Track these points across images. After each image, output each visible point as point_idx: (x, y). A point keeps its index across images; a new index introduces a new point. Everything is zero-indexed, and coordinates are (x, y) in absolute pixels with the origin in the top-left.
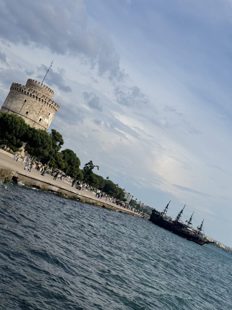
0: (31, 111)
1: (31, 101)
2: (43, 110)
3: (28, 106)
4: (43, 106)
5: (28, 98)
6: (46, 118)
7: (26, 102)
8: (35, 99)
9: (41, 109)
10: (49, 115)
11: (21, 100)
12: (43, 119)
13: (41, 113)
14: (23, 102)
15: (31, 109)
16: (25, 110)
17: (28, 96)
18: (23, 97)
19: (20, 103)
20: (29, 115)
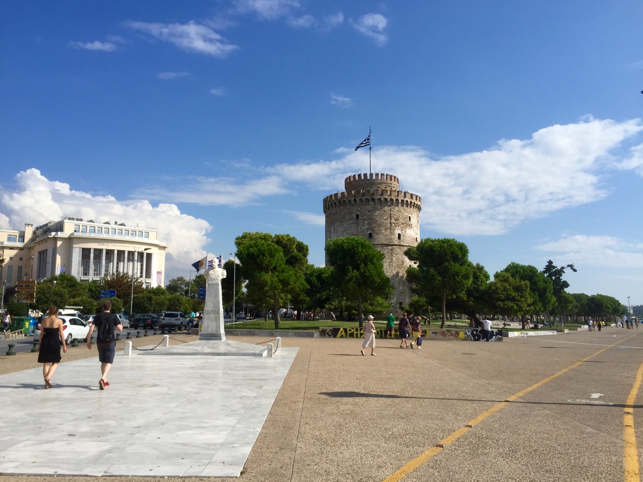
0: (376, 229)
1: (367, 212)
2: (394, 216)
3: (366, 222)
4: (392, 210)
5: (359, 209)
6: (407, 229)
7: (360, 218)
8: (372, 203)
9: (391, 216)
10: (410, 220)
11: (349, 218)
12: (403, 231)
13: (395, 224)
14: (354, 221)
15: (374, 225)
16: (364, 233)
17: (358, 206)
18: (351, 211)
19: (351, 225)
20: (375, 237)
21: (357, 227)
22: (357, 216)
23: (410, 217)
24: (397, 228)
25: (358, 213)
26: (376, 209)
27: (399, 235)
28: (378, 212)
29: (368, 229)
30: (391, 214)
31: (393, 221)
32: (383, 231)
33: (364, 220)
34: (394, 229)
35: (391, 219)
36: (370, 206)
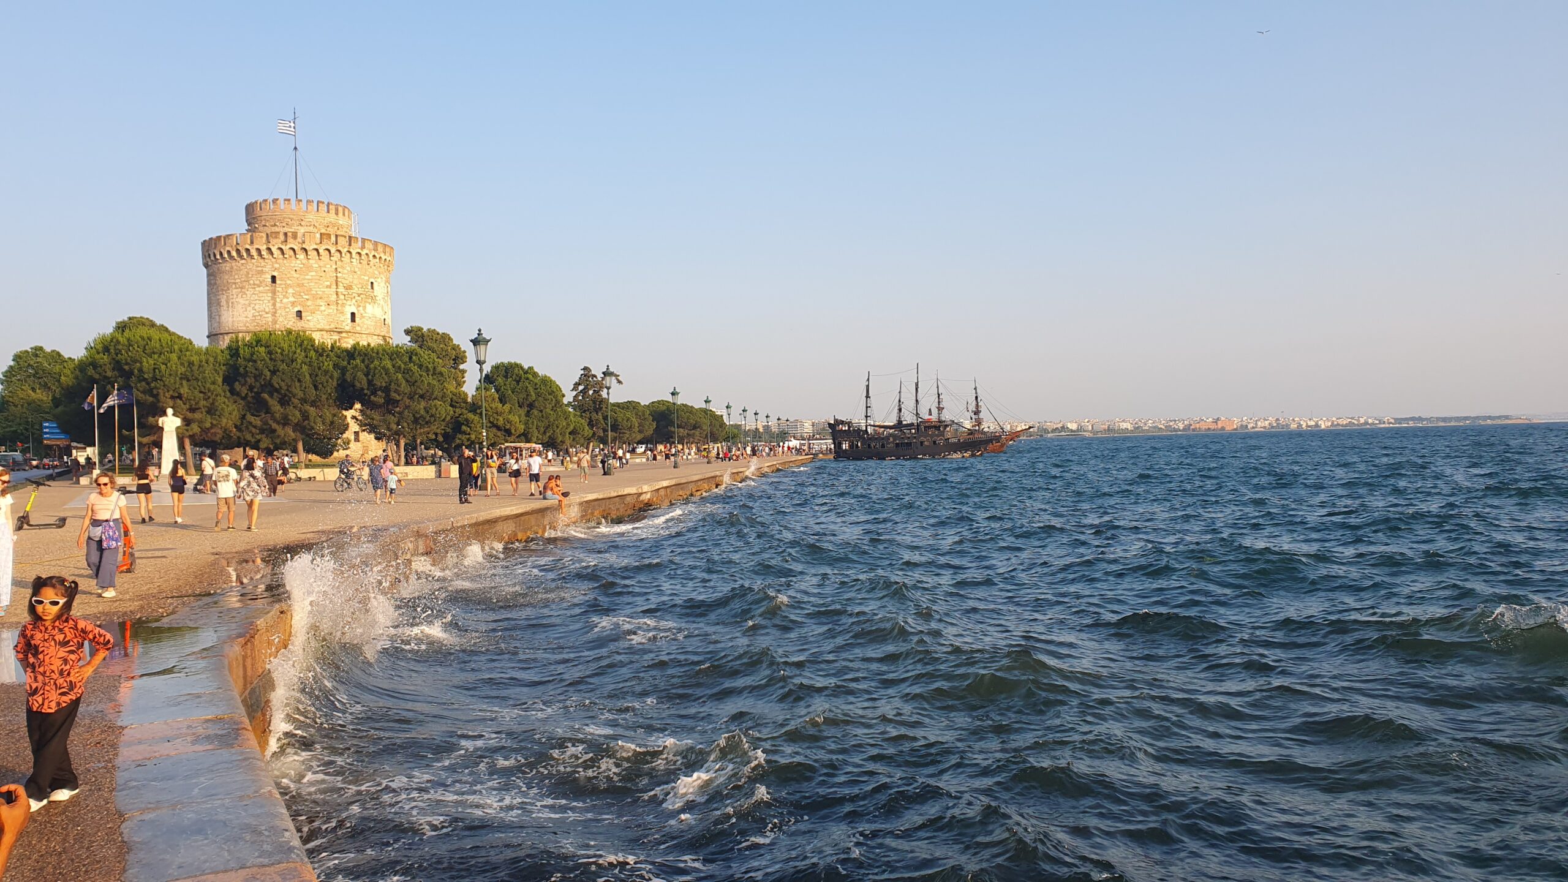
1: (293, 272)
2: (344, 281)
3: (290, 290)
4: (339, 270)
5: (277, 266)
6: (367, 305)
7: (278, 282)
8: (303, 257)
9: (337, 282)
10: (372, 288)
11: (258, 282)
12: (361, 308)
13: (345, 295)
14: (268, 288)
15: (307, 297)
16: (287, 310)
17: (274, 260)
18: (260, 269)
19: (261, 295)
20: (308, 318)
21: (274, 298)
22: (274, 278)
23: (372, 283)
24: (349, 303)
25: (275, 274)
26: (309, 268)
27: (353, 314)
28: (313, 273)
29: (294, 304)
30: (337, 277)
31: (341, 289)
32: (323, 308)
33: (288, 286)
34: (343, 305)
35: (337, 285)
36: (298, 262)
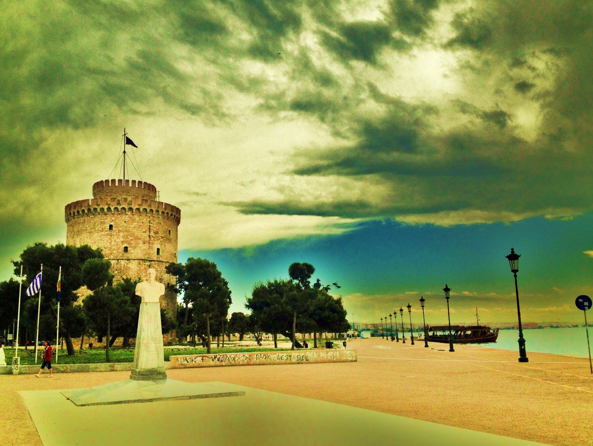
0: (133, 242)
1: (124, 223)
2: (154, 229)
3: (121, 234)
4: (151, 222)
5: (113, 218)
6: (166, 244)
7: (114, 229)
8: (129, 213)
9: (150, 229)
10: (169, 234)
11: (100, 229)
12: (163, 246)
13: (154, 237)
14: (107, 233)
15: (131, 238)
16: (119, 246)
17: (112, 215)
18: (102, 221)
19: (102, 237)
20: (132, 251)
21: (110, 239)
22: (111, 227)
23: (170, 231)
24: (156, 242)
25: (112, 224)
26: (134, 221)
27: (158, 250)
28: (136, 224)
29: (123, 242)
30: (150, 226)
31: (152, 234)
32: (140, 245)
33: (119, 231)
34: (153, 244)
35: (150, 231)
36: (127, 216)
